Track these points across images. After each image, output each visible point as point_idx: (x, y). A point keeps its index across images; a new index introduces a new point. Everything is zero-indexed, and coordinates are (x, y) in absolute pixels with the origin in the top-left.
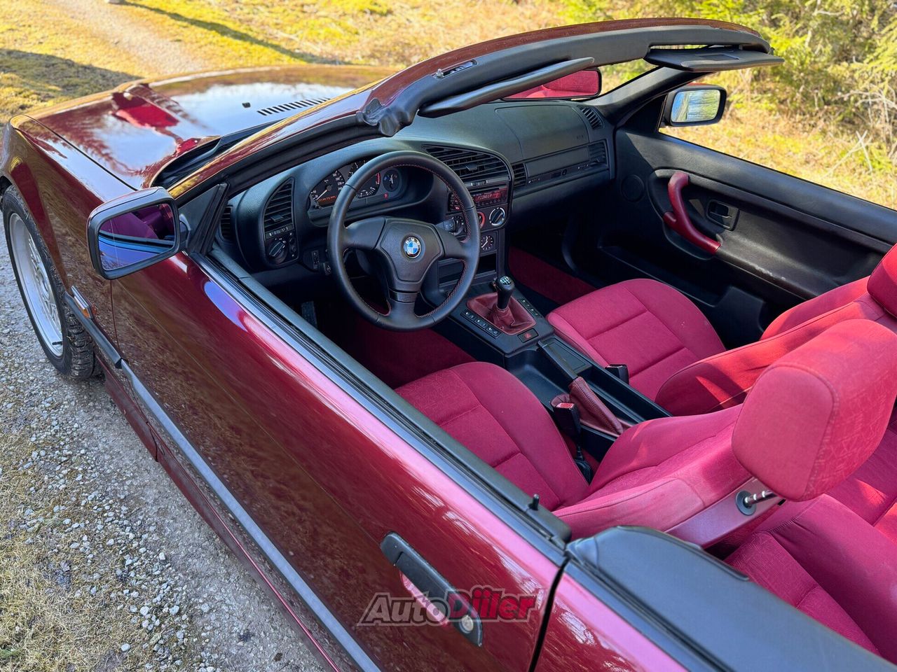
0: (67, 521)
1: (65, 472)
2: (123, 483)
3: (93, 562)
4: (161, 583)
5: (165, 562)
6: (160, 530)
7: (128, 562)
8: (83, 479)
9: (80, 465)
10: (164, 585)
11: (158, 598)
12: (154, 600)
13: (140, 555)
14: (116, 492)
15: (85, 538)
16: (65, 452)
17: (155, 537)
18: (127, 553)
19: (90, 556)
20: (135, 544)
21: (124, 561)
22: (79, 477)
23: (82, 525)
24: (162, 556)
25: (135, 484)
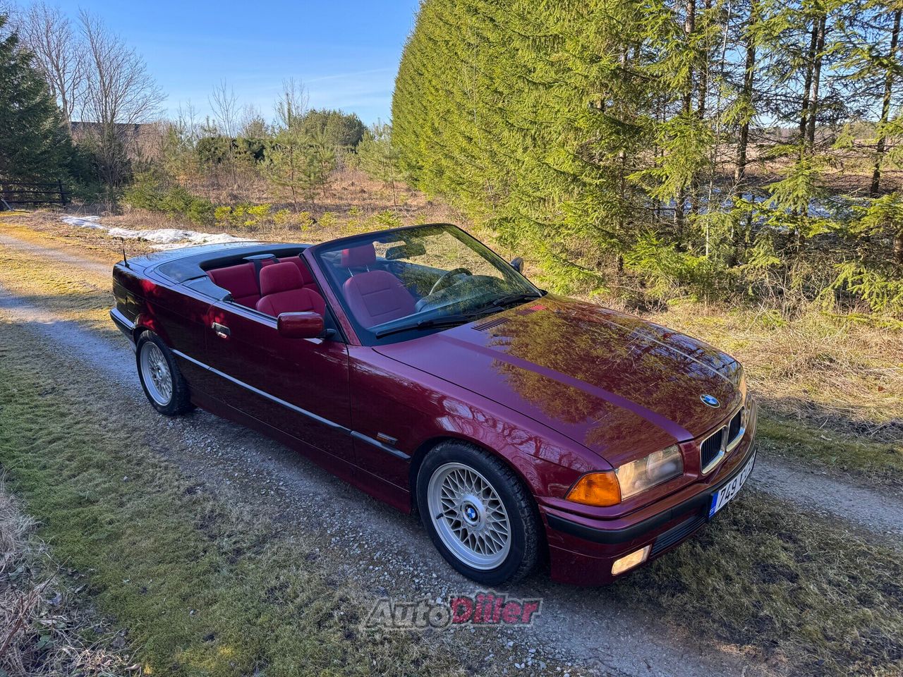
0: (371, 567)
1: (357, 545)
2: (392, 546)
3: (396, 584)
4: (441, 588)
5: (437, 578)
6: (426, 564)
7: (417, 581)
8: (368, 547)
9: (363, 541)
10: (444, 588)
11: (444, 594)
12: (442, 596)
13: (421, 577)
14: (391, 551)
15: (386, 573)
16: (350, 536)
17: (426, 568)
18: (413, 577)
19: (393, 581)
20: (416, 573)
21: (414, 581)
22: (366, 546)
23: (380, 568)
24: (434, 575)
25: (400, 545)
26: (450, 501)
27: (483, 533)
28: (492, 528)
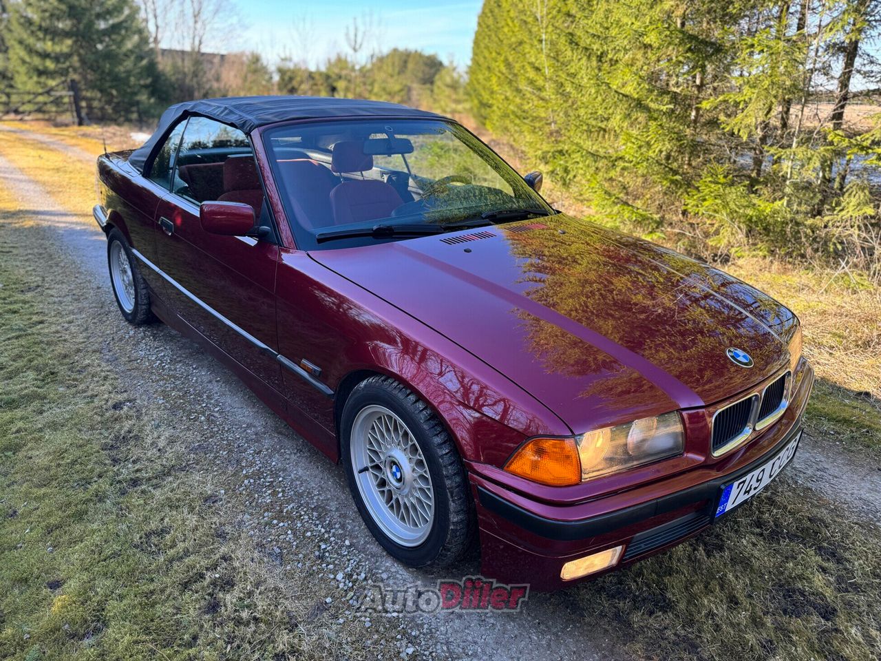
0: (275, 522)
1: (269, 492)
2: (312, 498)
3: (297, 547)
4: (349, 560)
5: (350, 547)
6: (343, 526)
7: (323, 546)
8: (283, 496)
9: (279, 487)
10: (352, 561)
11: (349, 569)
12: (346, 570)
13: (331, 543)
14: (308, 504)
15: (289, 532)
16: (268, 480)
17: (340, 531)
18: (321, 541)
19: (295, 543)
20: (326, 536)
21: (320, 546)
22: (280, 495)
23: (286, 524)
24: (347, 543)
25: (321, 498)
26: (375, 452)
27: (409, 500)
28: (418, 494)
